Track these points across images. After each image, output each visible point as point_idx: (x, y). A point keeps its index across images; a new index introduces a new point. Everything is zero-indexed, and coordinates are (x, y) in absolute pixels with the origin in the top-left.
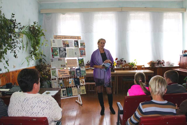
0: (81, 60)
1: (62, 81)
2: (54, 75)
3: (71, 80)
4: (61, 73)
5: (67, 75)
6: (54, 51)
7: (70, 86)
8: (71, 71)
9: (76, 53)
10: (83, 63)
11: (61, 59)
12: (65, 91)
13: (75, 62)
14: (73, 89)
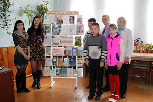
1: (56, 59)
2: (48, 52)
3: (66, 60)
4: (55, 51)
5: (62, 54)
6: (47, 28)
8: (66, 50)
10: (80, 42)
11: (55, 36)
12: (58, 71)
13: (71, 40)
14: (69, 70)
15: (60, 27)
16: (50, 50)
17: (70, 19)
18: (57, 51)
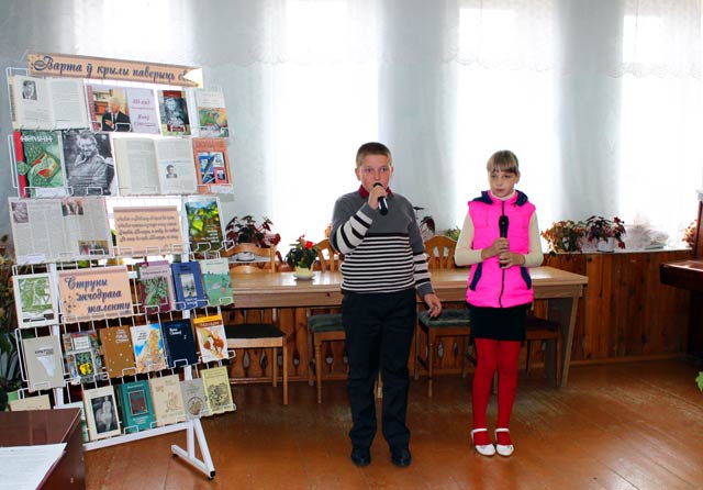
0: (205, 210)
1: (86, 339)
2: (35, 304)
3: (144, 335)
4: (82, 291)
5: (120, 306)
6: (30, 151)
7: (139, 371)
8: (143, 277)
9: (175, 171)
10: (213, 231)
11: (79, 204)
12: (107, 405)
13: (166, 221)
14: (160, 389)
15: (105, 149)
16: (47, 291)
17: (167, 110)
18: (90, 288)
